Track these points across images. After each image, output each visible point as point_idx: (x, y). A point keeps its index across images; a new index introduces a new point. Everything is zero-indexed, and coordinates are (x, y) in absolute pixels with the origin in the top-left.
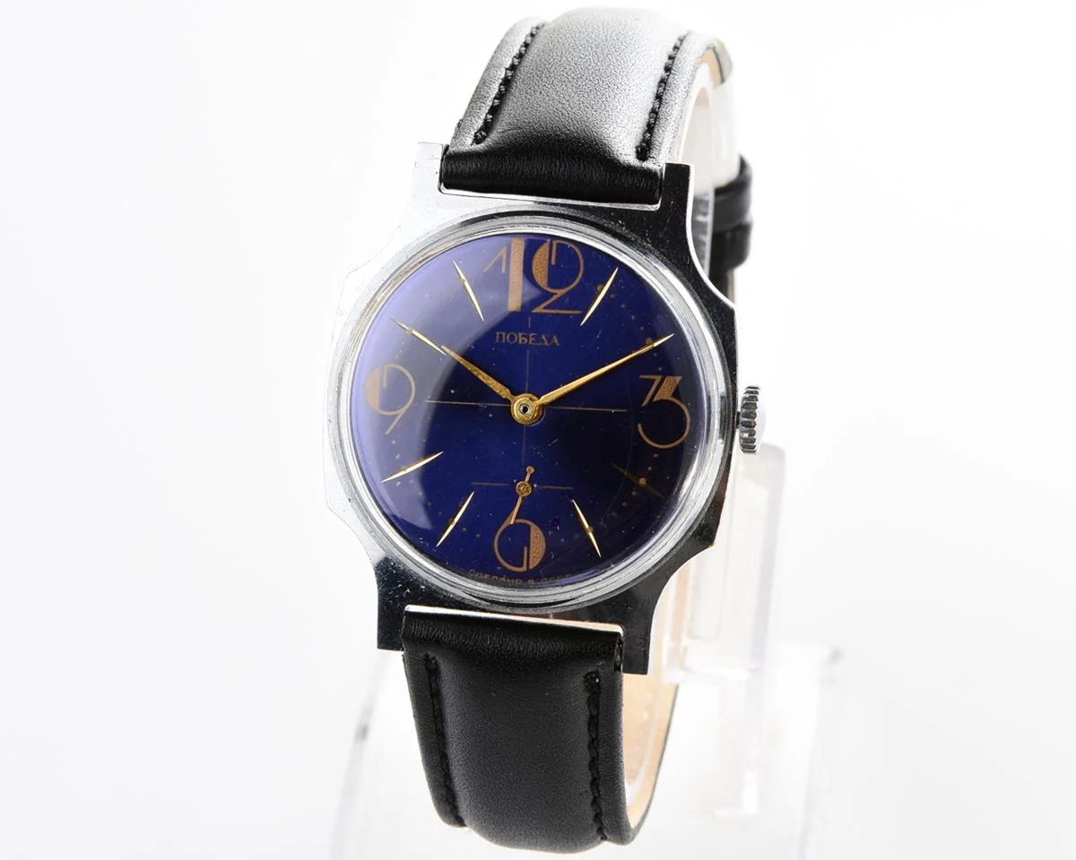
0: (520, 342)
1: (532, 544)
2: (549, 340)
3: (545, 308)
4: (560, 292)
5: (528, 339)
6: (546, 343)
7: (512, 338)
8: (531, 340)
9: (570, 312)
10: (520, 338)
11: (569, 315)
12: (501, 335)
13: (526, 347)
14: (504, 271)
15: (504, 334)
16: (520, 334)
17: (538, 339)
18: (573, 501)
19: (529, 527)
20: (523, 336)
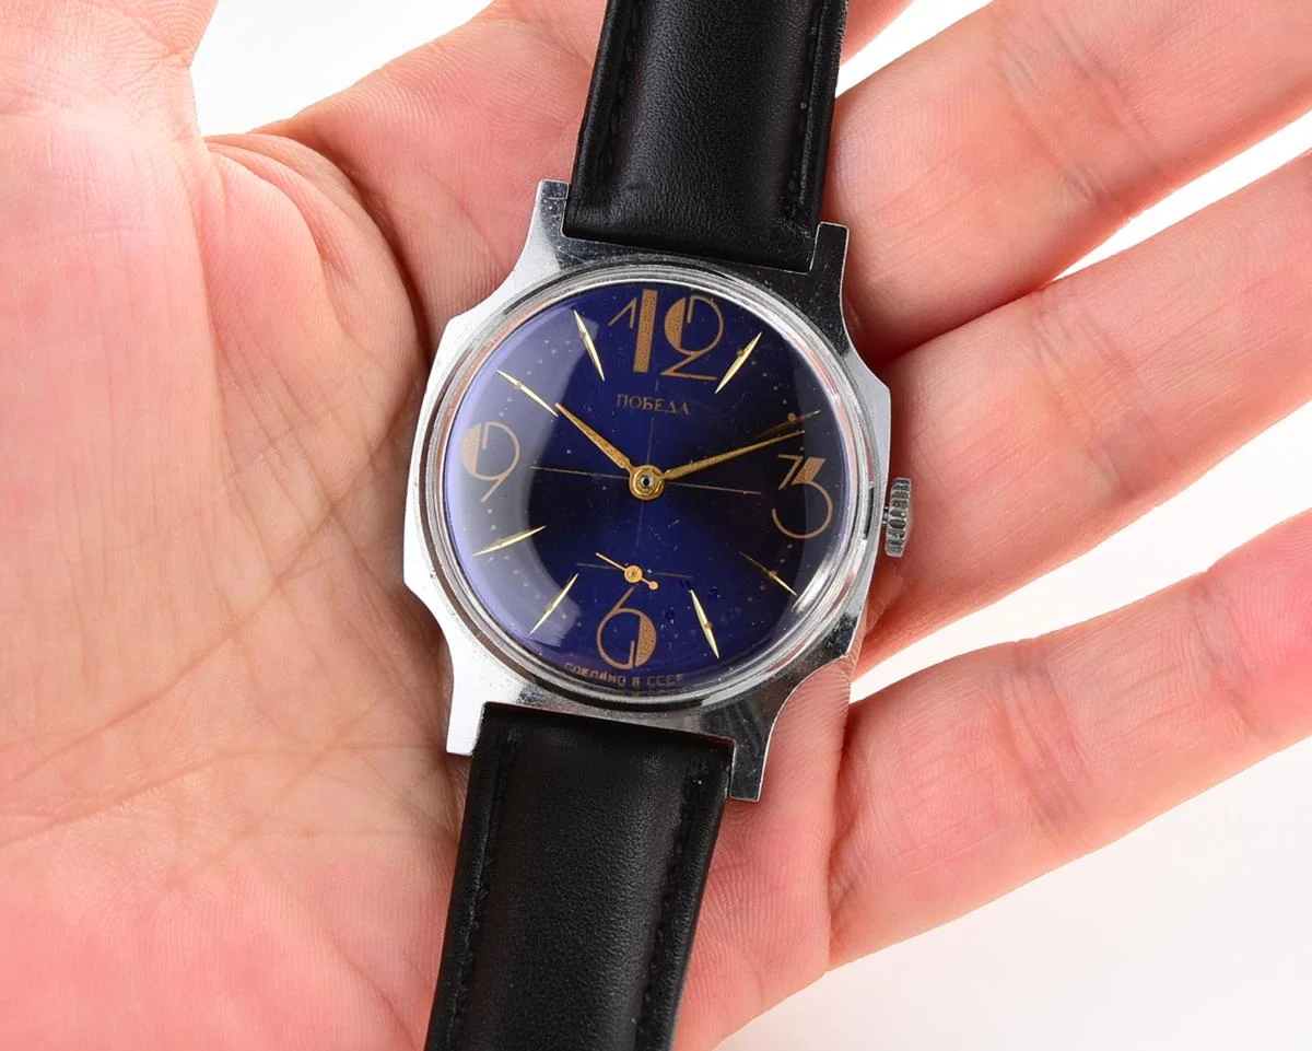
0: (645, 407)
1: (640, 638)
2: (678, 406)
3: (676, 371)
4: (694, 355)
5: (654, 406)
6: (674, 411)
7: (636, 401)
8: (657, 406)
9: (704, 378)
10: (645, 403)
11: (703, 381)
12: (623, 399)
13: (649, 413)
14: (631, 326)
15: (626, 397)
16: (645, 399)
17: (665, 405)
18: (692, 592)
19: (638, 618)
20: (648, 401)
